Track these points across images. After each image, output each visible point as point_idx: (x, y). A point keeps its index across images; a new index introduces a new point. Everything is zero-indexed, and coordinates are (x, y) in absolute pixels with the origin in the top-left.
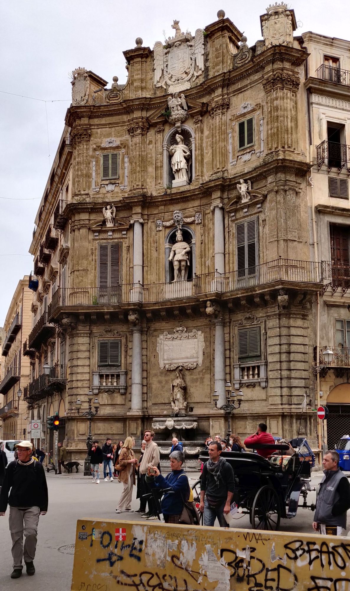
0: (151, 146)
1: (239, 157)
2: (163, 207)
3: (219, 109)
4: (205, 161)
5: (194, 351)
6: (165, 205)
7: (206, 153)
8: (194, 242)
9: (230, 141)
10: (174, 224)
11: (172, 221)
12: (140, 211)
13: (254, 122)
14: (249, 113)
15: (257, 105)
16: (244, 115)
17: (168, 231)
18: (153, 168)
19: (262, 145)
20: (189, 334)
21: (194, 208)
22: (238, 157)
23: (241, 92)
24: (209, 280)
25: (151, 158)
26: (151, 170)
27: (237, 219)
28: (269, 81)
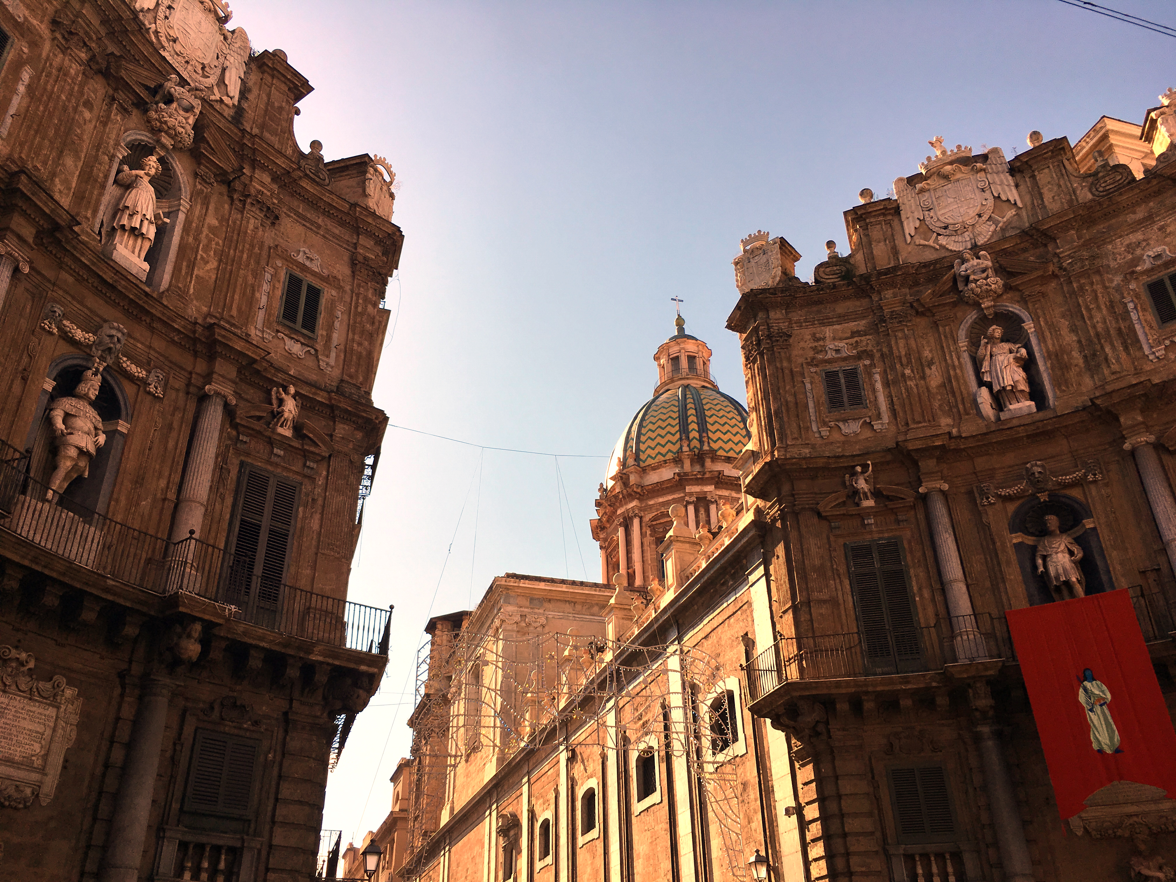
0: (87, 115)
1: (280, 335)
2: (71, 279)
3: (261, 210)
4: (196, 272)
5: (37, 747)
6: (80, 280)
7: (202, 257)
8: (125, 431)
9: (265, 287)
10: (89, 347)
11: (91, 337)
12: (31, 241)
13: (323, 301)
14: (314, 274)
15: (335, 277)
16: (304, 268)
17: (64, 348)
18: (76, 166)
19: (333, 355)
20: (41, 685)
21: (152, 352)
22: (278, 331)
23: (304, 225)
24: (139, 552)
25: (80, 138)
26: (69, 161)
27: (248, 454)
28: (368, 265)
